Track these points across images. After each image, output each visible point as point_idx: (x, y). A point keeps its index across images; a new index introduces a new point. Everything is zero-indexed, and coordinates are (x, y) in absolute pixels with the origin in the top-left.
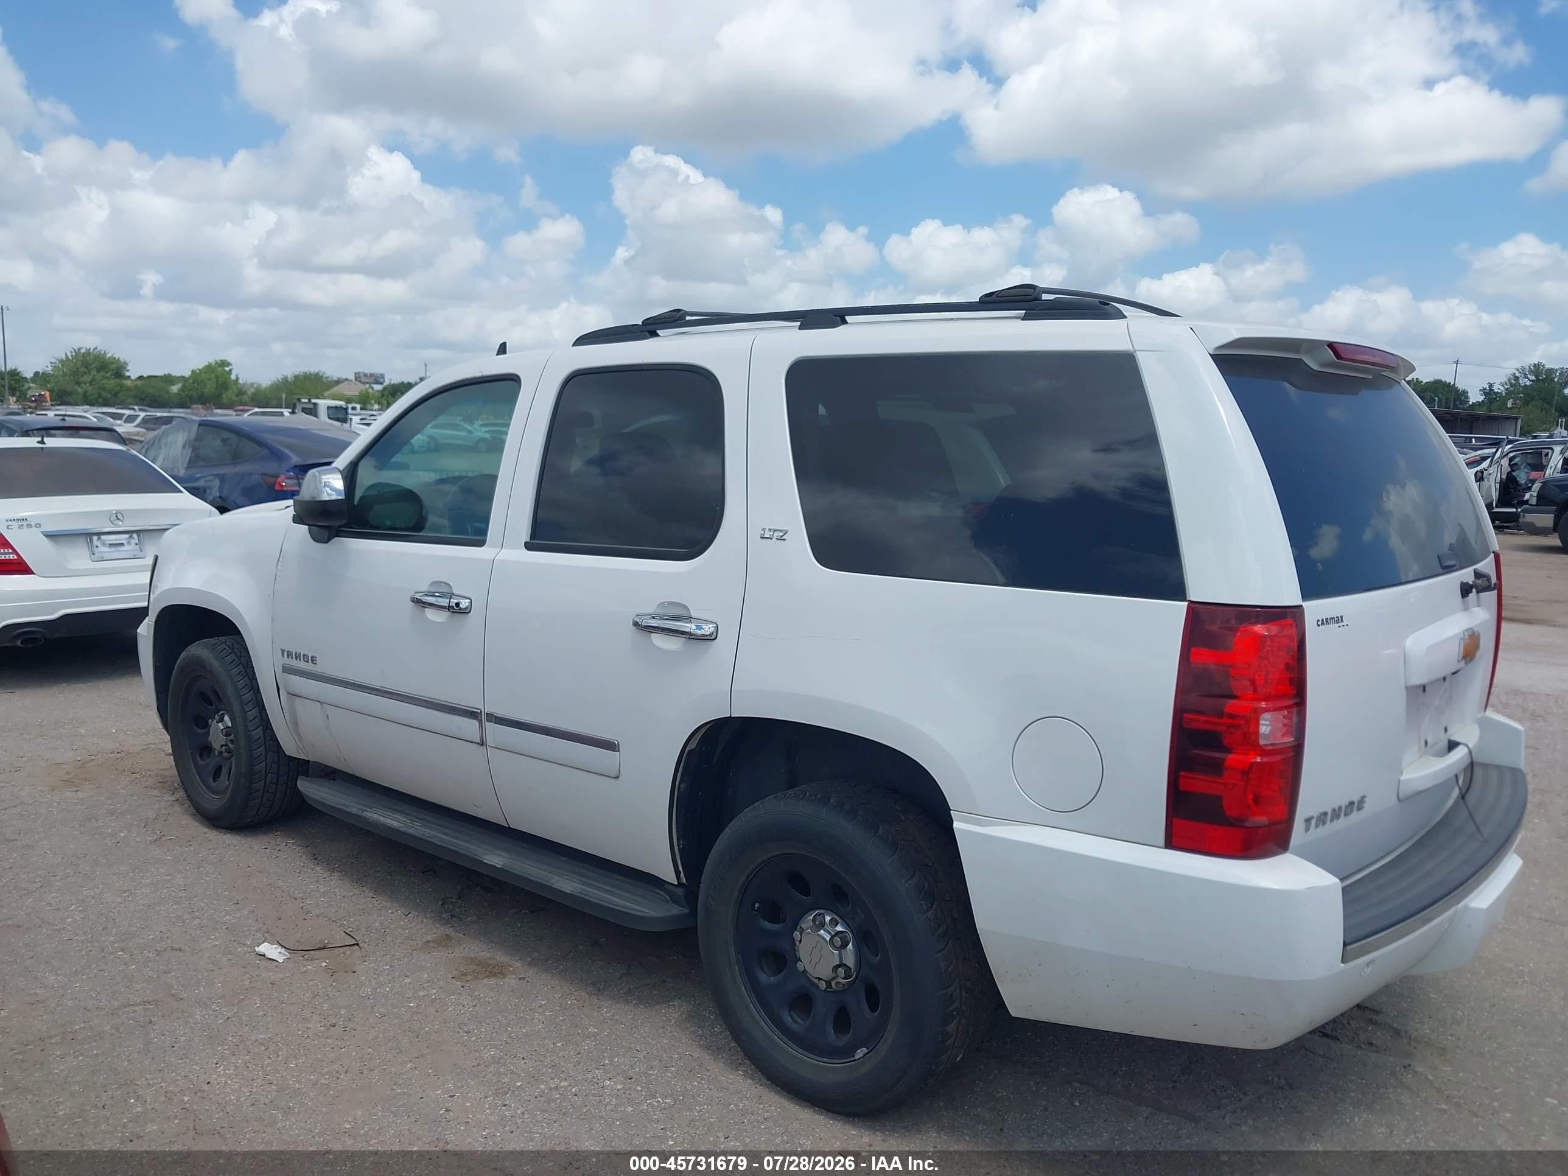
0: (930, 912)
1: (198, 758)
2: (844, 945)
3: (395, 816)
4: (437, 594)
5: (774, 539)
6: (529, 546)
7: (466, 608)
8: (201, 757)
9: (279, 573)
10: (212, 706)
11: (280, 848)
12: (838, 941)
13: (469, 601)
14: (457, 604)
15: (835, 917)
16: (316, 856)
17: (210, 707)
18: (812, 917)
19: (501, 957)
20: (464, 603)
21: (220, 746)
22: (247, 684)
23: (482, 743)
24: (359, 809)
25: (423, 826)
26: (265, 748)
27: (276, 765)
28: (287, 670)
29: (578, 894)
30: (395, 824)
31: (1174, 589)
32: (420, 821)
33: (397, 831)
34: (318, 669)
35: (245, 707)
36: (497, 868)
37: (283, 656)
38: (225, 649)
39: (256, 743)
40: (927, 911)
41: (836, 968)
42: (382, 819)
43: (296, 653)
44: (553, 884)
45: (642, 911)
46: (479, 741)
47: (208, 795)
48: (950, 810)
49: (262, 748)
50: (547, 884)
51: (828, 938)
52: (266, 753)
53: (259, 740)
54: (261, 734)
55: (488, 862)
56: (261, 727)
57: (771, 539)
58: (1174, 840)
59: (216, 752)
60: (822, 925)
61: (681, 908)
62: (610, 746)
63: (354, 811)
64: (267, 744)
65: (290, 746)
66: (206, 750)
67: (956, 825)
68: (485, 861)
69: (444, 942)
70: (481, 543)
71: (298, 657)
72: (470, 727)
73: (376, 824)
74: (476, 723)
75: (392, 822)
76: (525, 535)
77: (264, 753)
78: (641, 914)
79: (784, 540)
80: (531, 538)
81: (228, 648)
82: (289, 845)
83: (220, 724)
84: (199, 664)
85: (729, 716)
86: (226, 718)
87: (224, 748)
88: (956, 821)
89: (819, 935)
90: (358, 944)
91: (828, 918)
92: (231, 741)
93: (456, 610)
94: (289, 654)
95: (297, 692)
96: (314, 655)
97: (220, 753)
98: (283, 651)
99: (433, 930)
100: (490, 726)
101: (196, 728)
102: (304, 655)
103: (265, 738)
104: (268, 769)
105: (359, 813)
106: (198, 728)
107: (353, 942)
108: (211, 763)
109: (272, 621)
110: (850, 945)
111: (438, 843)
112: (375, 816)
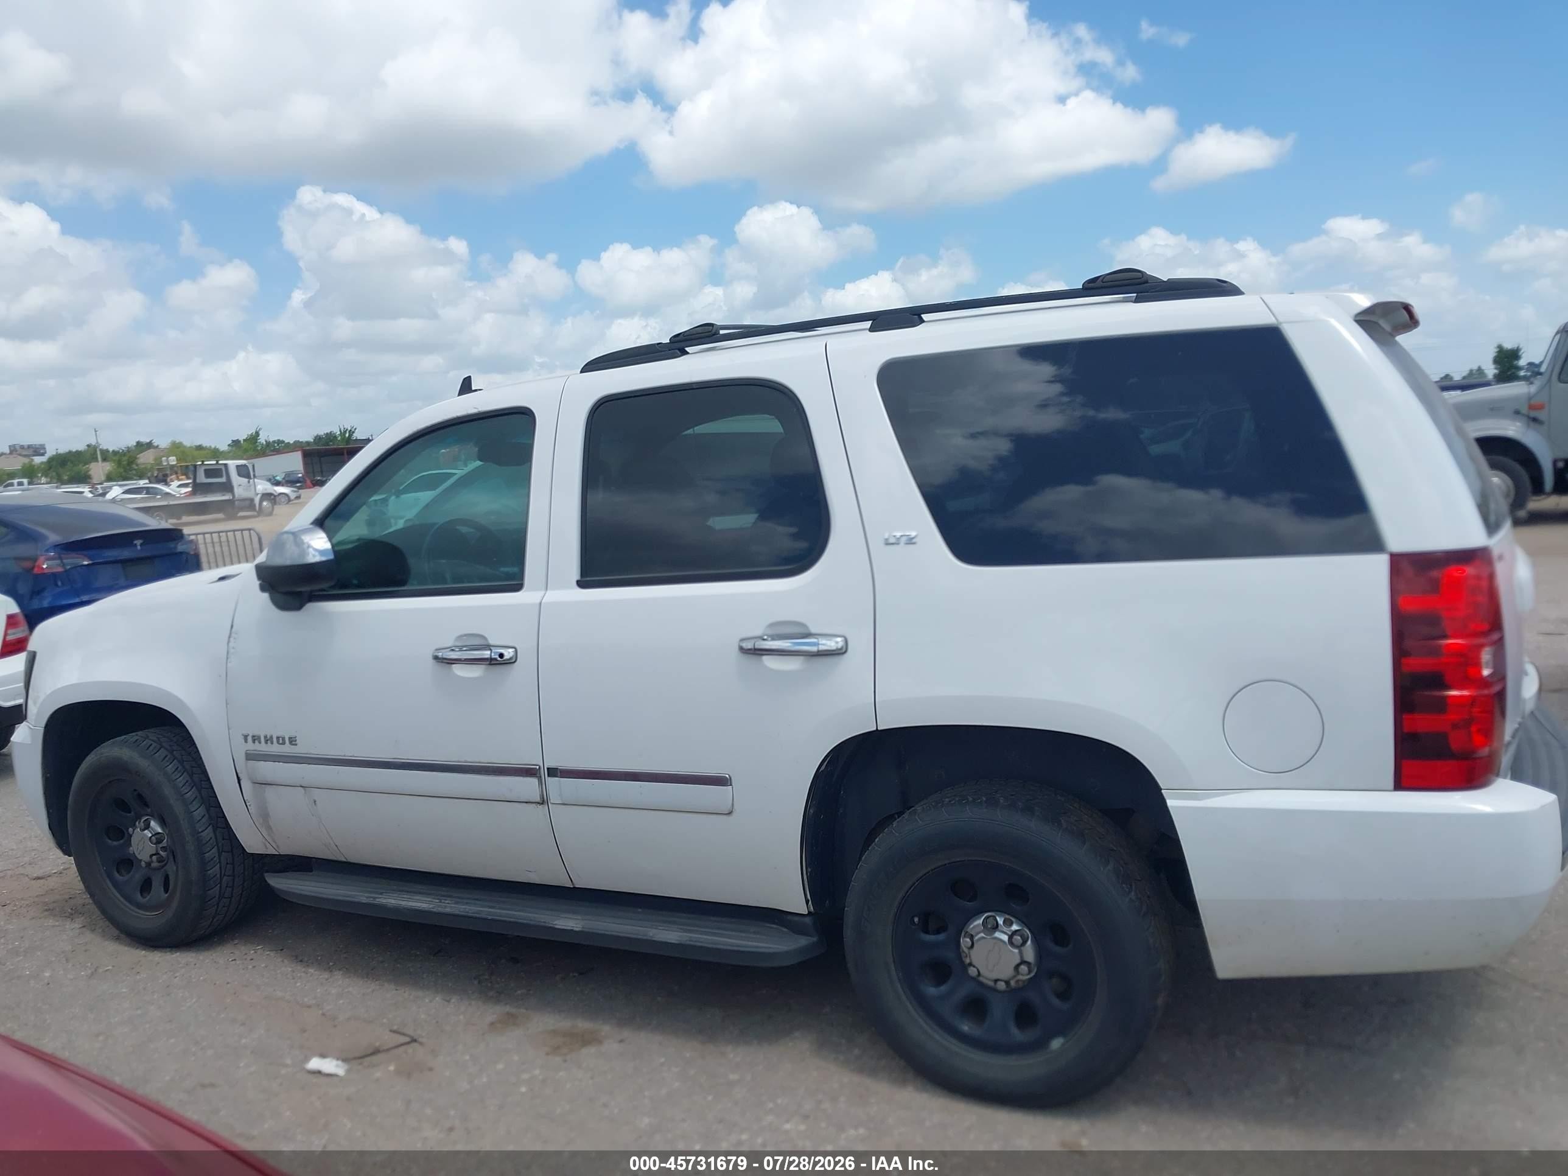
0: (1133, 893)
1: (116, 875)
2: (1024, 942)
3: (415, 897)
4: (465, 649)
5: (902, 544)
6: (581, 584)
7: (511, 658)
8: (118, 872)
9: (232, 651)
10: (130, 812)
11: (251, 957)
12: (1018, 939)
13: (513, 650)
14: (501, 655)
15: (1007, 916)
16: (300, 958)
17: (129, 815)
18: (980, 921)
19: (583, 1024)
20: (508, 654)
21: (149, 858)
22: (187, 782)
23: (543, 801)
24: (367, 897)
25: (456, 903)
26: (218, 849)
27: (232, 866)
28: (250, 757)
29: (688, 943)
30: (424, 906)
31: (1372, 542)
32: (449, 899)
33: (431, 912)
34: (299, 750)
35: (190, 806)
36: (576, 931)
37: (246, 741)
38: (151, 745)
39: (207, 845)
40: (1130, 892)
41: (1017, 967)
42: (403, 903)
43: (265, 737)
44: (652, 937)
45: (770, 948)
46: (538, 799)
47: (139, 913)
48: (1161, 789)
49: (215, 850)
50: (645, 938)
51: (1005, 938)
52: (220, 856)
53: (211, 841)
54: (212, 835)
55: (559, 927)
56: (211, 826)
57: (898, 544)
58: (1403, 781)
59: (143, 864)
60: (996, 927)
61: (810, 938)
62: (721, 781)
63: (364, 900)
64: (220, 845)
65: (252, 840)
66: (128, 863)
67: (1170, 803)
68: (557, 927)
69: (510, 1021)
70: (518, 587)
71: (268, 740)
72: (528, 787)
73: (397, 910)
74: (534, 781)
75: (419, 904)
76: (575, 573)
77: (217, 855)
78: (771, 951)
79: (914, 543)
80: (582, 575)
81: (154, 745)
82: (259, 952)
83: (146, 831)
84: (120, 768)
85: (875, 729)
86: (153, 823)
87: (154, 858)
88: (1169, 799)
89: (996, 938)
90: (414, 1040)
91: (1000, 921)
92: (164, 849)
93: (498, 662)
94: (256, 738)
95: (269, 780)
96: (293, 734)
97: (148, 864)
98: (246, 737)
99: (492, 1012)
100: (552, 782)
101: (110, 841)
102: (278, 738)
103: (216, 838)
104: (223, 873)
105: (370, 901)
106: (110, 839)
107: (407, 1039)
108: (138, 876)
109: (227, 704)
110: (1029, 942)
111: (490, 918)
112: (393, 901)
